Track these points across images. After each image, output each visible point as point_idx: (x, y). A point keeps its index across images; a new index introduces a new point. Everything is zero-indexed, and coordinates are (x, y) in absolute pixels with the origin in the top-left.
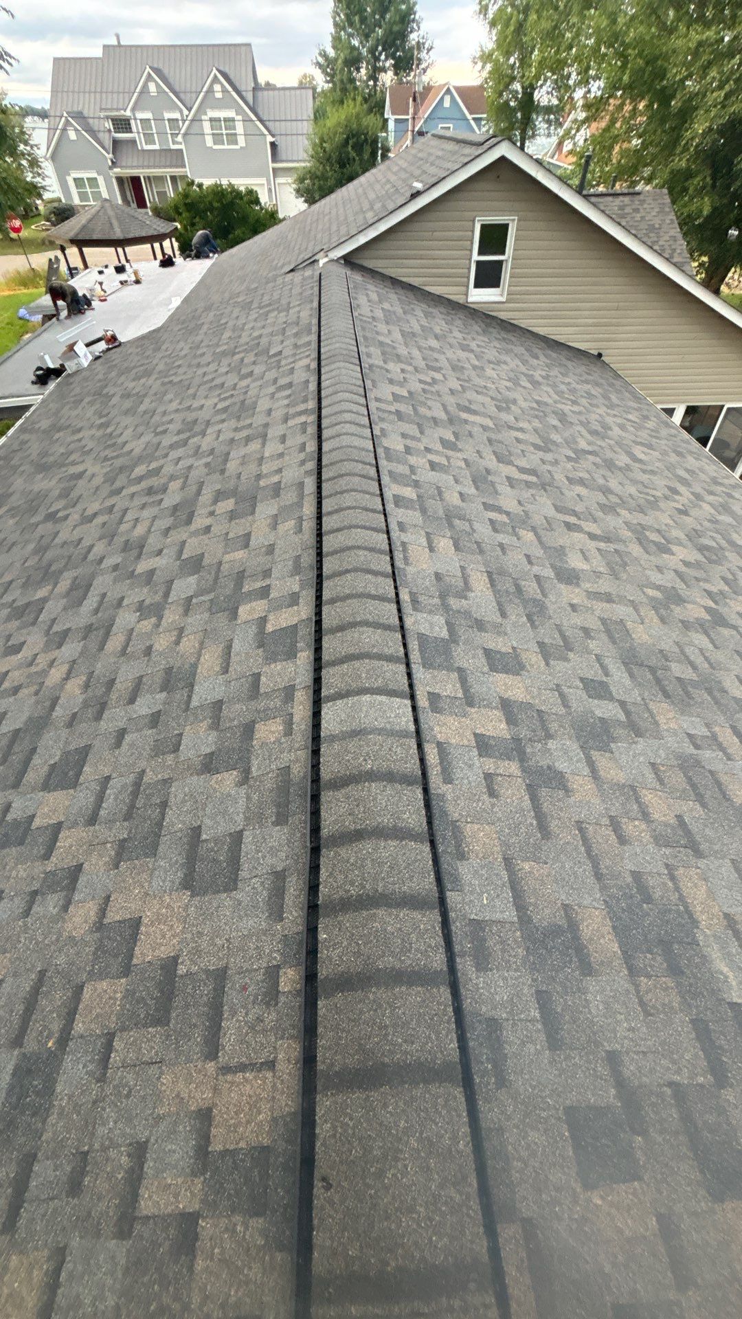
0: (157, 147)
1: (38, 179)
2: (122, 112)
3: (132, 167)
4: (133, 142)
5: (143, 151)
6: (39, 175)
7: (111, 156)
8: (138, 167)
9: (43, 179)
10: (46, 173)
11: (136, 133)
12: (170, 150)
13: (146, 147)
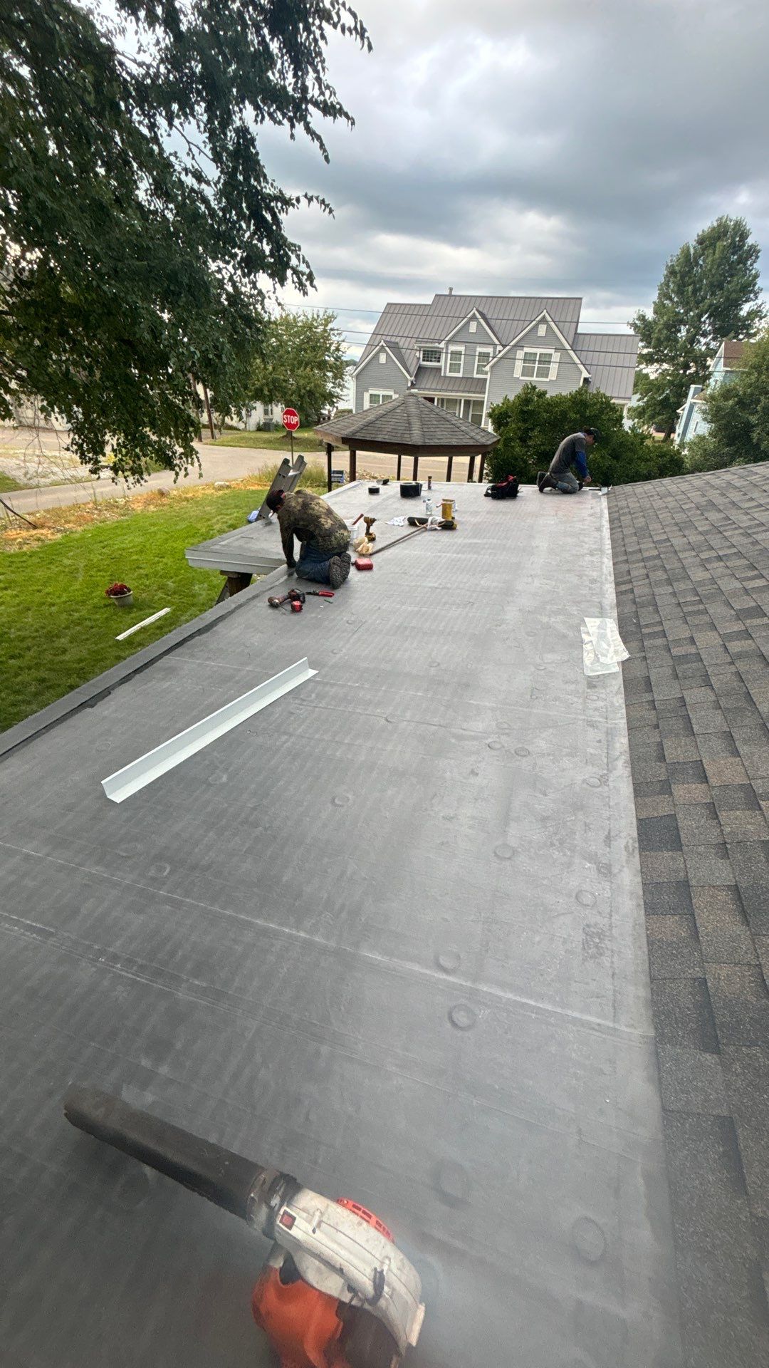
0: (460, 375)
1: (338, 390)
2: (437, 345)
3: (429, 389)
4: (439, 369)
5: (445, 377)
6: (340, 385)
7: (413, 378)
8: (435, 390)
9: (341, 390)
10: (346, 385)
11: (444, 363)
12: (473, 378)
13: (448, 374)
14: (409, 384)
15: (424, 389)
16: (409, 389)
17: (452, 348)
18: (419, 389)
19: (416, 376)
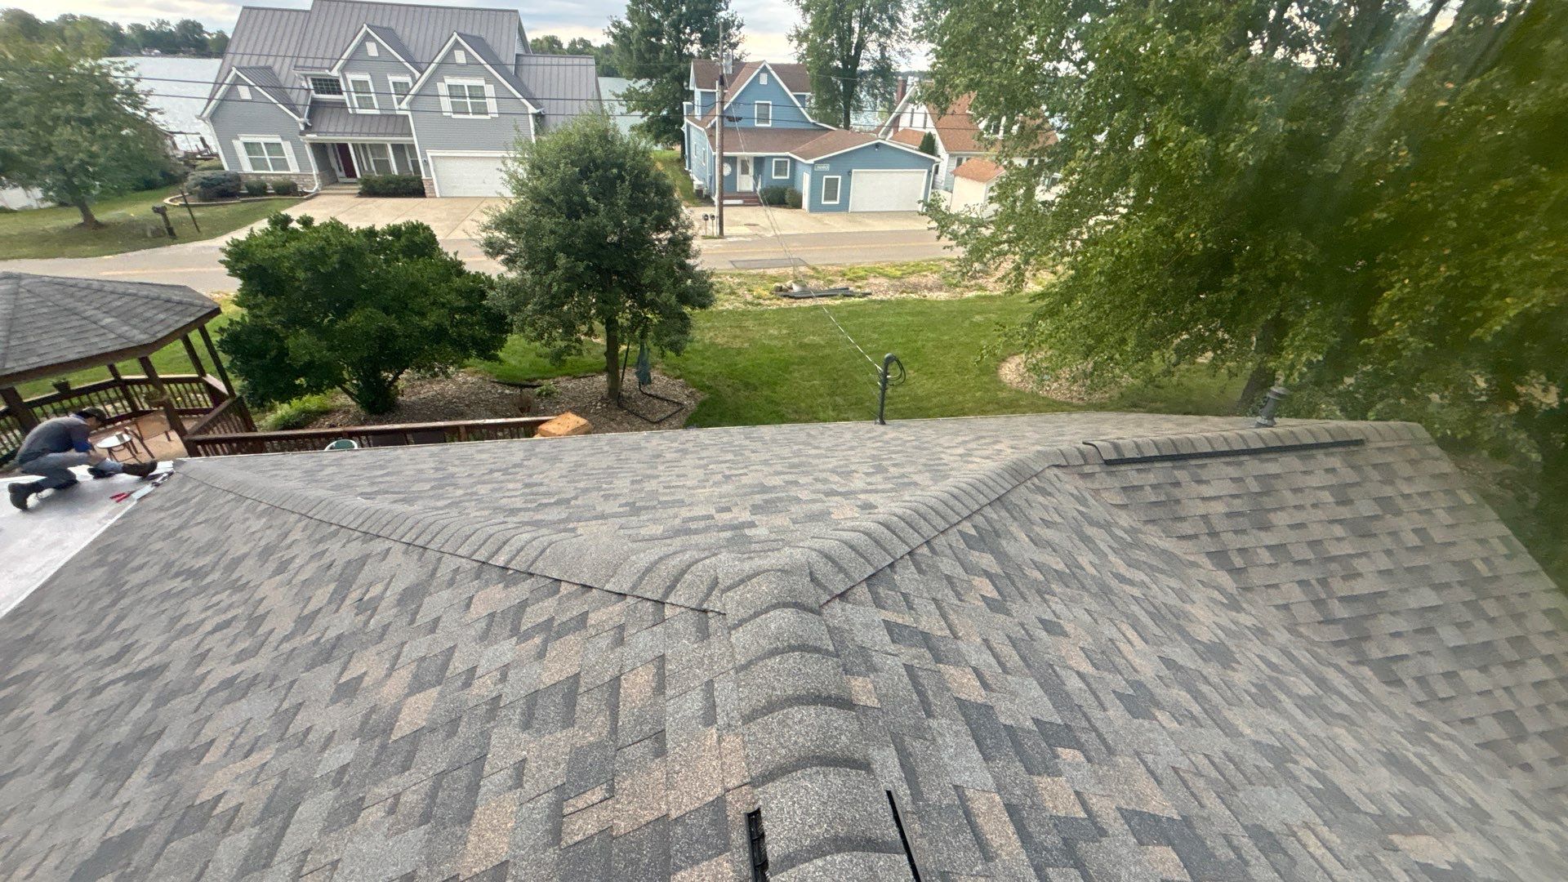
0: (375, 112)
2: (328, 71)
3: (333, 133)
4: (342, 104)
5: (356, 115)
7: (305, 120)
8: (344, 133)
11: (348, 96)
12: (392, 116)
13: (359, 111)
14: (302, 128)
15: (327, 133)
16: (302, 133)
17: (351, 77)
18: (318, 133)
19: (309, 117)
